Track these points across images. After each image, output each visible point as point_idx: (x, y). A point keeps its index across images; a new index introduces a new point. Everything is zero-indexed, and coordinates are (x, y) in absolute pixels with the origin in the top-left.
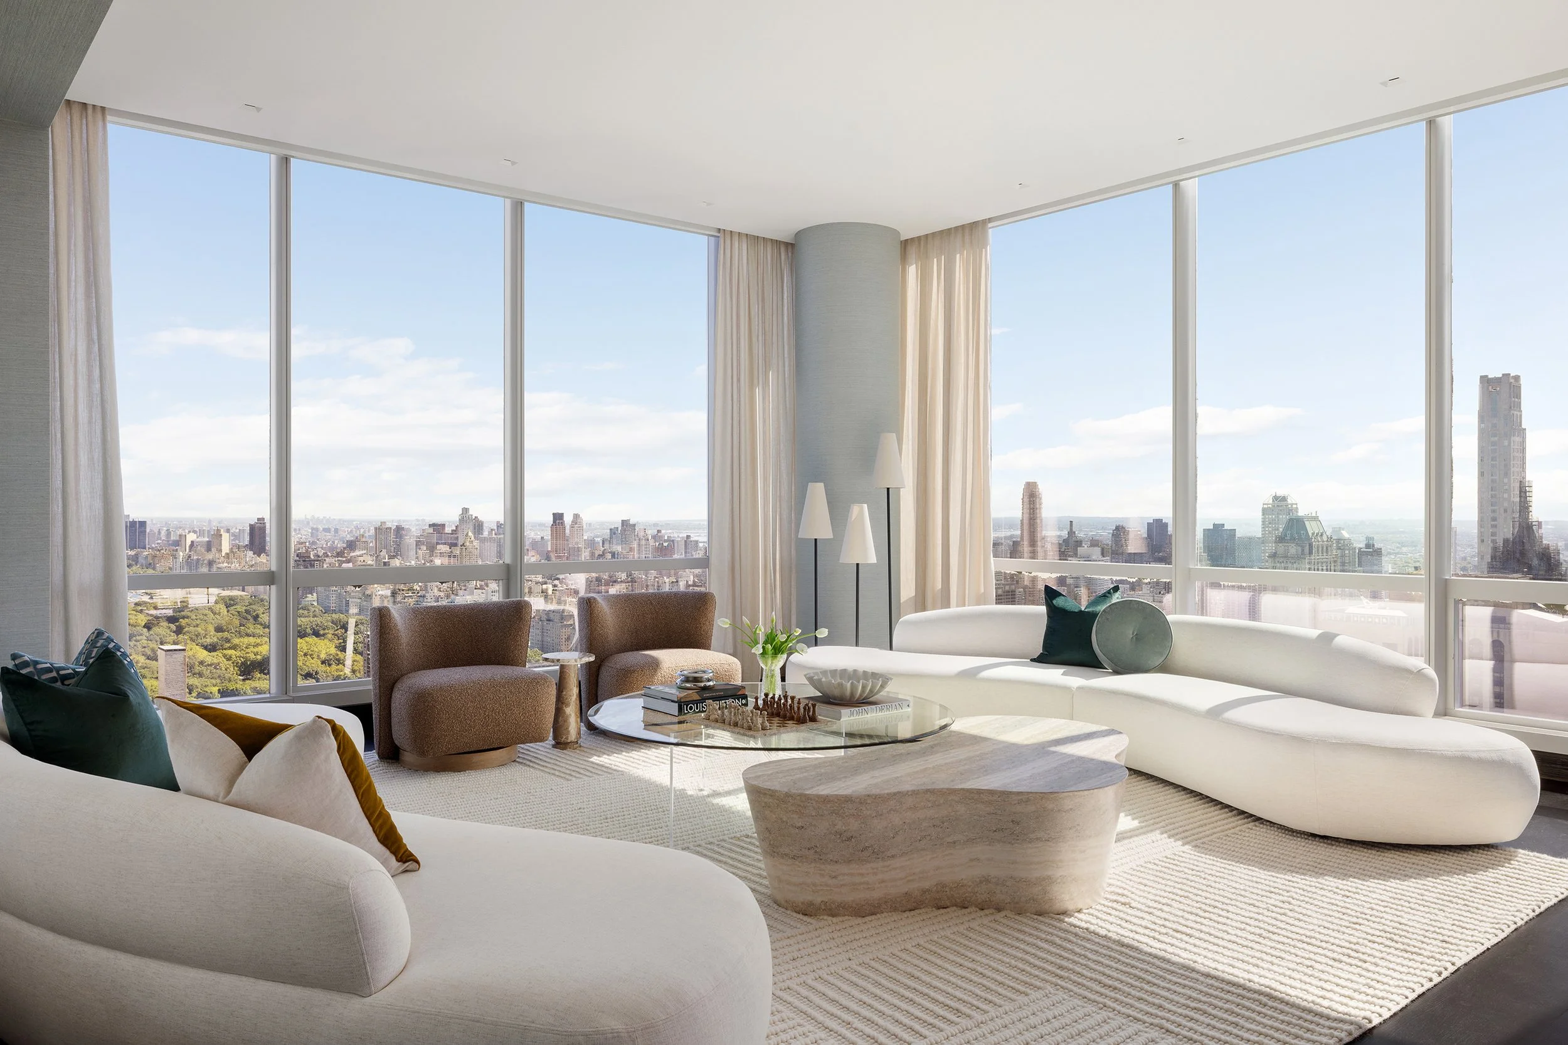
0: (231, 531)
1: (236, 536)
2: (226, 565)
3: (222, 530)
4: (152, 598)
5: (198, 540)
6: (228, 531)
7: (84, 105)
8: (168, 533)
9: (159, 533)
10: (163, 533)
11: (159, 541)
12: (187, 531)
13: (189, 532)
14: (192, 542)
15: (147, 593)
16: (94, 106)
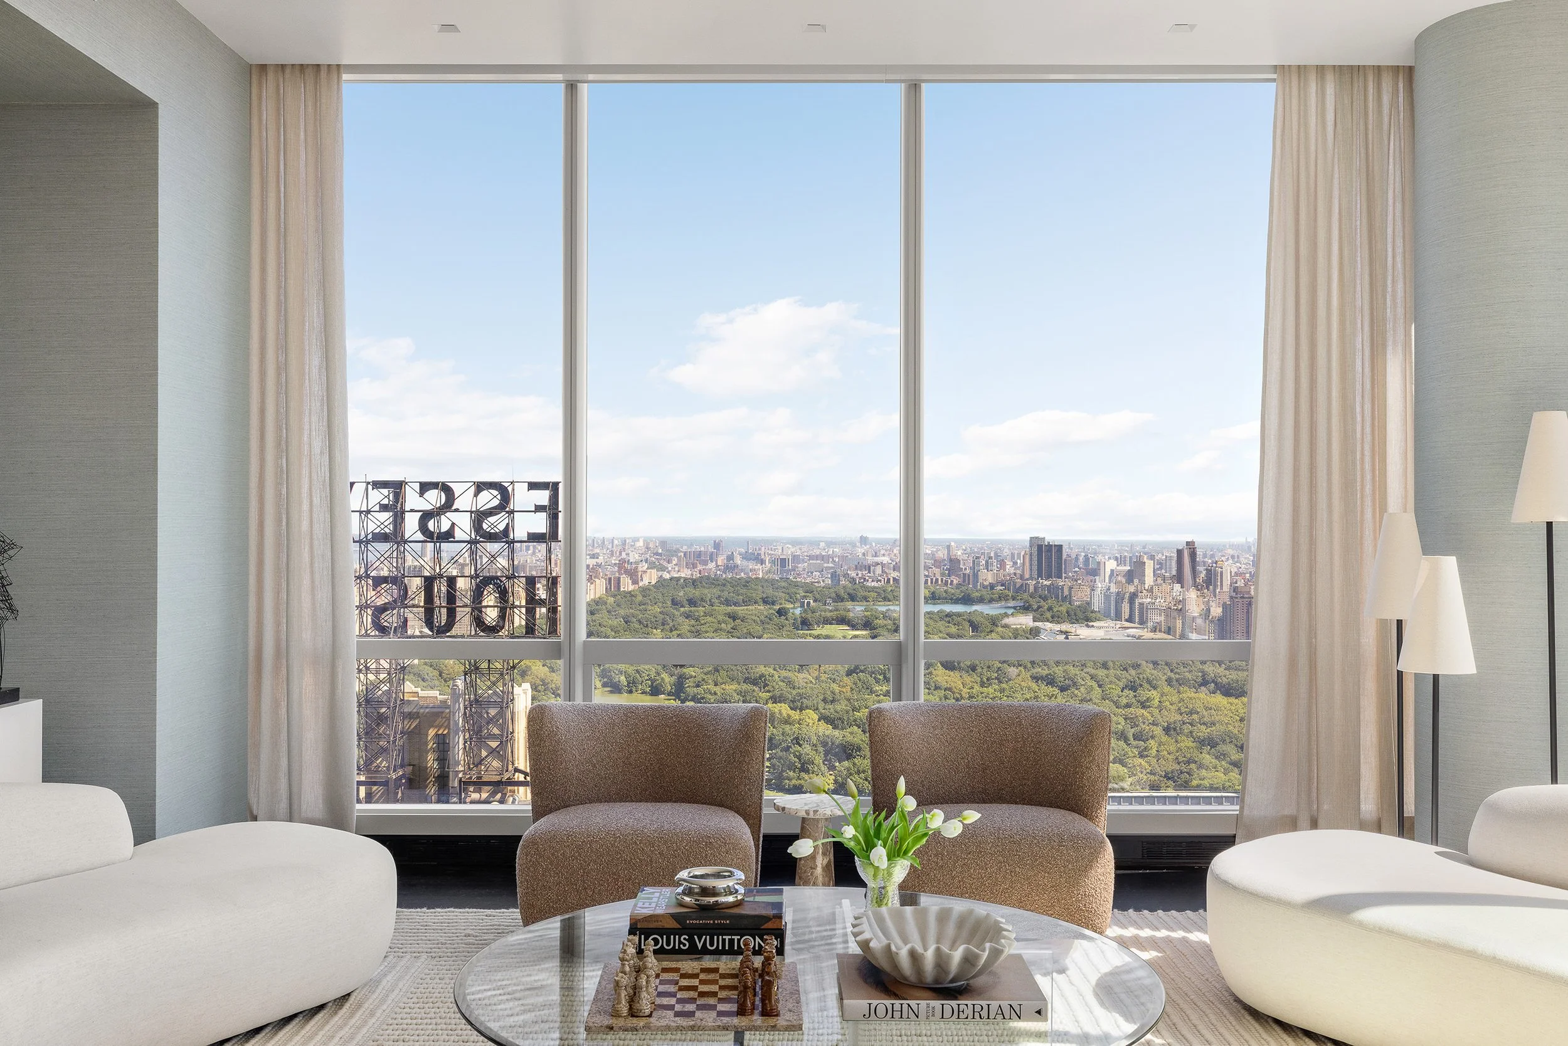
0: (1157, 558)
1: (1161, 564)
2: (1149, 600)
3: (1146, 557)
4: (1067, 638)
5: (1118, 568)
6: (1152, 558)
7: (318, 67)
8: (1087, 559)
9: (1077, 559)
10: (1081, 559)
11: (1077, 569)
12: (1107, 557)
13: (1109, 558)
14: (1112, 571)
15: (1061, 632)
16: (329, 65)
